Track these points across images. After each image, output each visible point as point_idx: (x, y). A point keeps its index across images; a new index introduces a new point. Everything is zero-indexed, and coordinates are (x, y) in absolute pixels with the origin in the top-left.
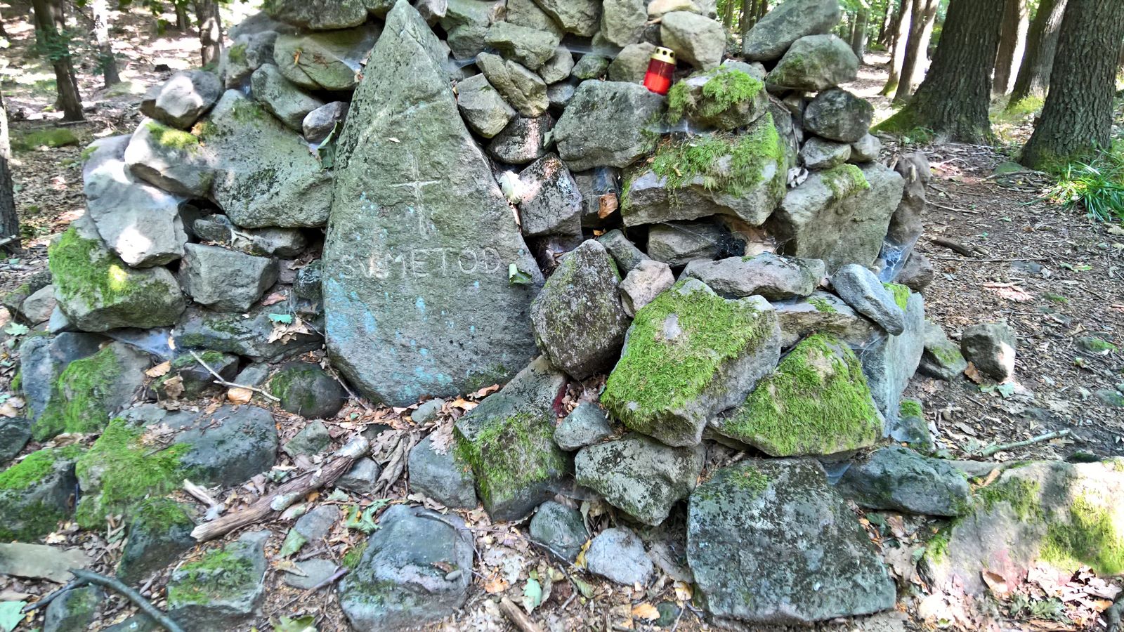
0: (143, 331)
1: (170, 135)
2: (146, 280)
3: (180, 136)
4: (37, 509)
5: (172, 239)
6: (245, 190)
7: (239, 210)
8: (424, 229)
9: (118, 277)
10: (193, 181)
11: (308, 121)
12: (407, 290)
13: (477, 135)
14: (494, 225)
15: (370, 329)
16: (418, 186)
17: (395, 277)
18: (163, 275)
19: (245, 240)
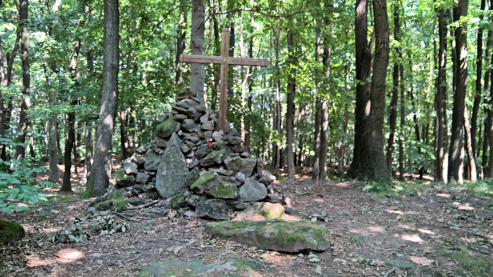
0: (128, 186)
1: (138, 155)
2: (130, 176)
3: (140, 155)
4: (106, 206)
5: (135, 171)
6: (148, 165)
7: (147, 168)
8: (173, 167)
9: (125, 176)
10: (140, 162)
11: (160, 153)
12: (168, 177)
13: (183, 153)
14: (183, 166)
15: (162, 184)
16: (172, 160)
17: (167, 175)
18: (132, 176)
19: (147, 173)
